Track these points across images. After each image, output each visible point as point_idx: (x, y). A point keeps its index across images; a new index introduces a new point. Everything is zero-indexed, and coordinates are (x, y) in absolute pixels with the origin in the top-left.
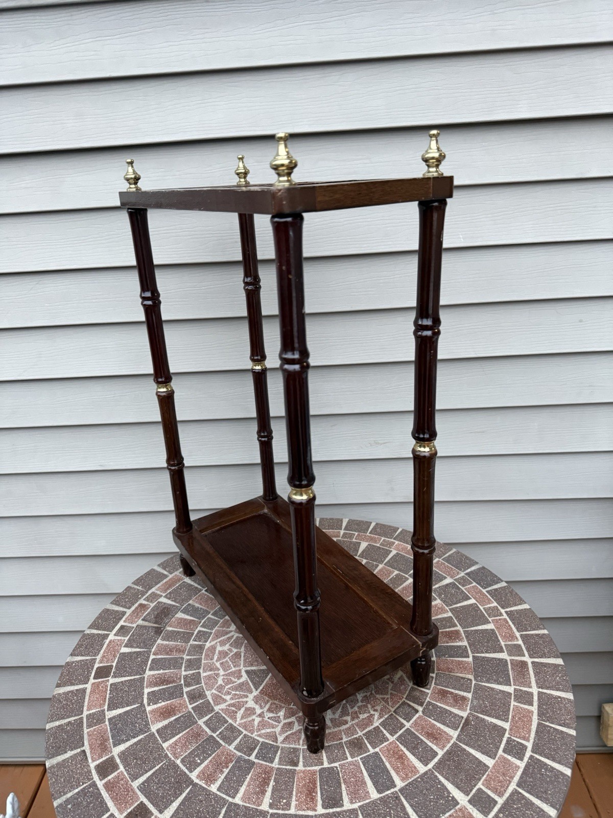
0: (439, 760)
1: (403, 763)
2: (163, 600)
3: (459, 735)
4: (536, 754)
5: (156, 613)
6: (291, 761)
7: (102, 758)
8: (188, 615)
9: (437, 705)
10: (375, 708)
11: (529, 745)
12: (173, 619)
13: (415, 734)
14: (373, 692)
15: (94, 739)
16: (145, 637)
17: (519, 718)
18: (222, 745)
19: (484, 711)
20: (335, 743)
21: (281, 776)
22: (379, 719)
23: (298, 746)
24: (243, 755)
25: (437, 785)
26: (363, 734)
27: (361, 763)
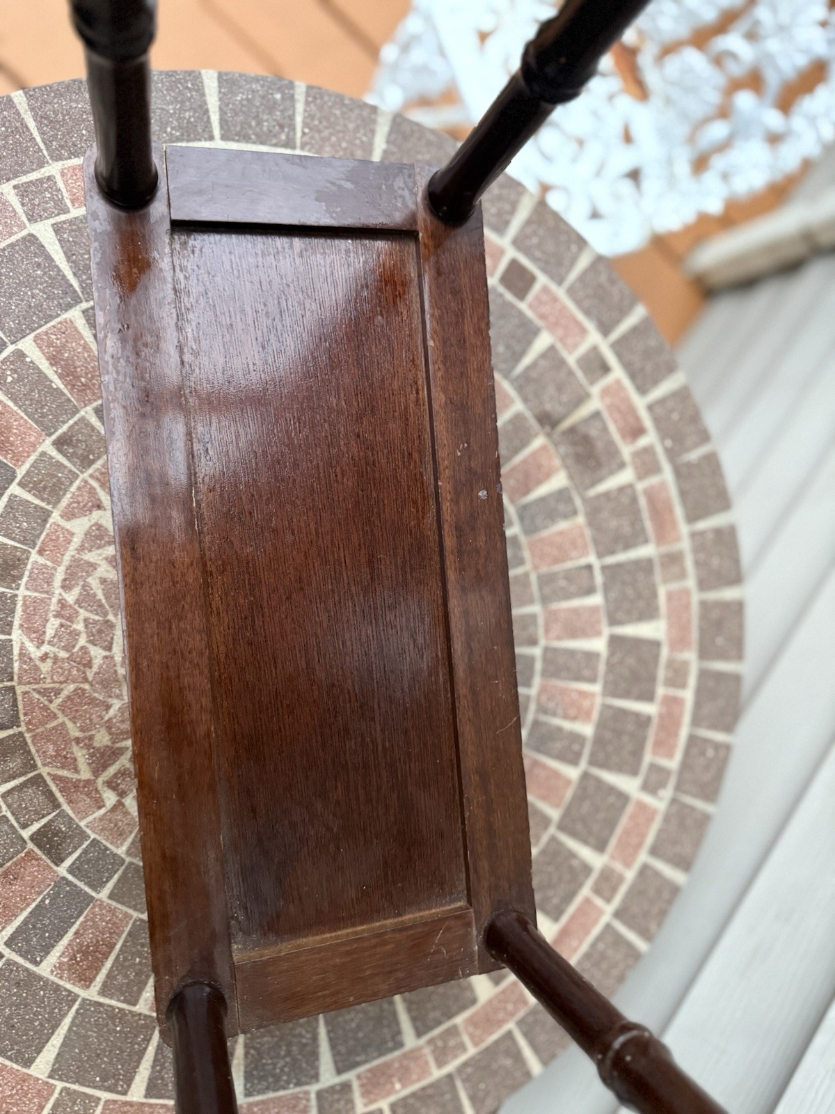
10: (49, 662)
14: (87, 686)
16: (551, 390)
23: (90, 471)
26: (16, 596)
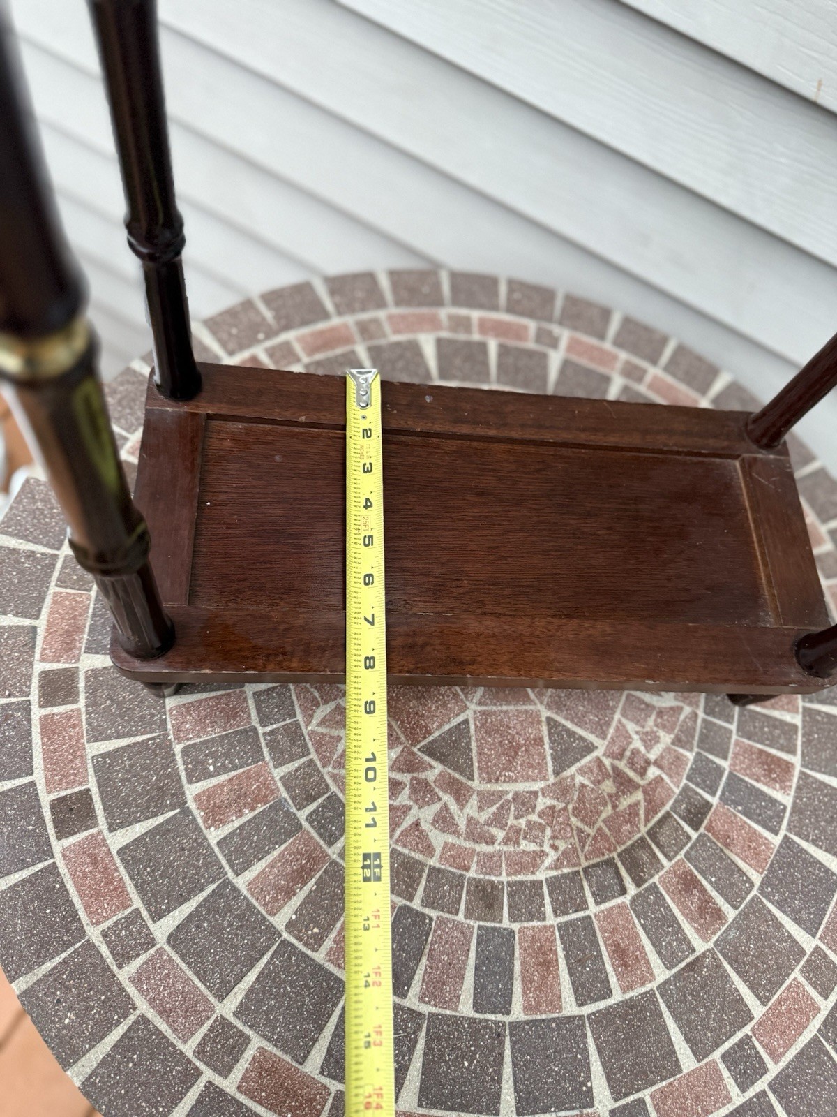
0: (607, 1009)
1: (544, 978)
3: (667, 982)
4: (774, 1093)
7: (58, 662)
9: (664, 900)
10: (557, 843)
11: (774, 1069)
13: (594, 935)
14: (570, 807)
15: (59, 613)
17: (788, 1011)
18: (263, 759)
19: (737, 961)
20: (453, 870)
21: (333, 881)
22: (550, 868)
24: (290, 801)
25: (577, 1053)
26: (508, 883)
27: (475, 936)
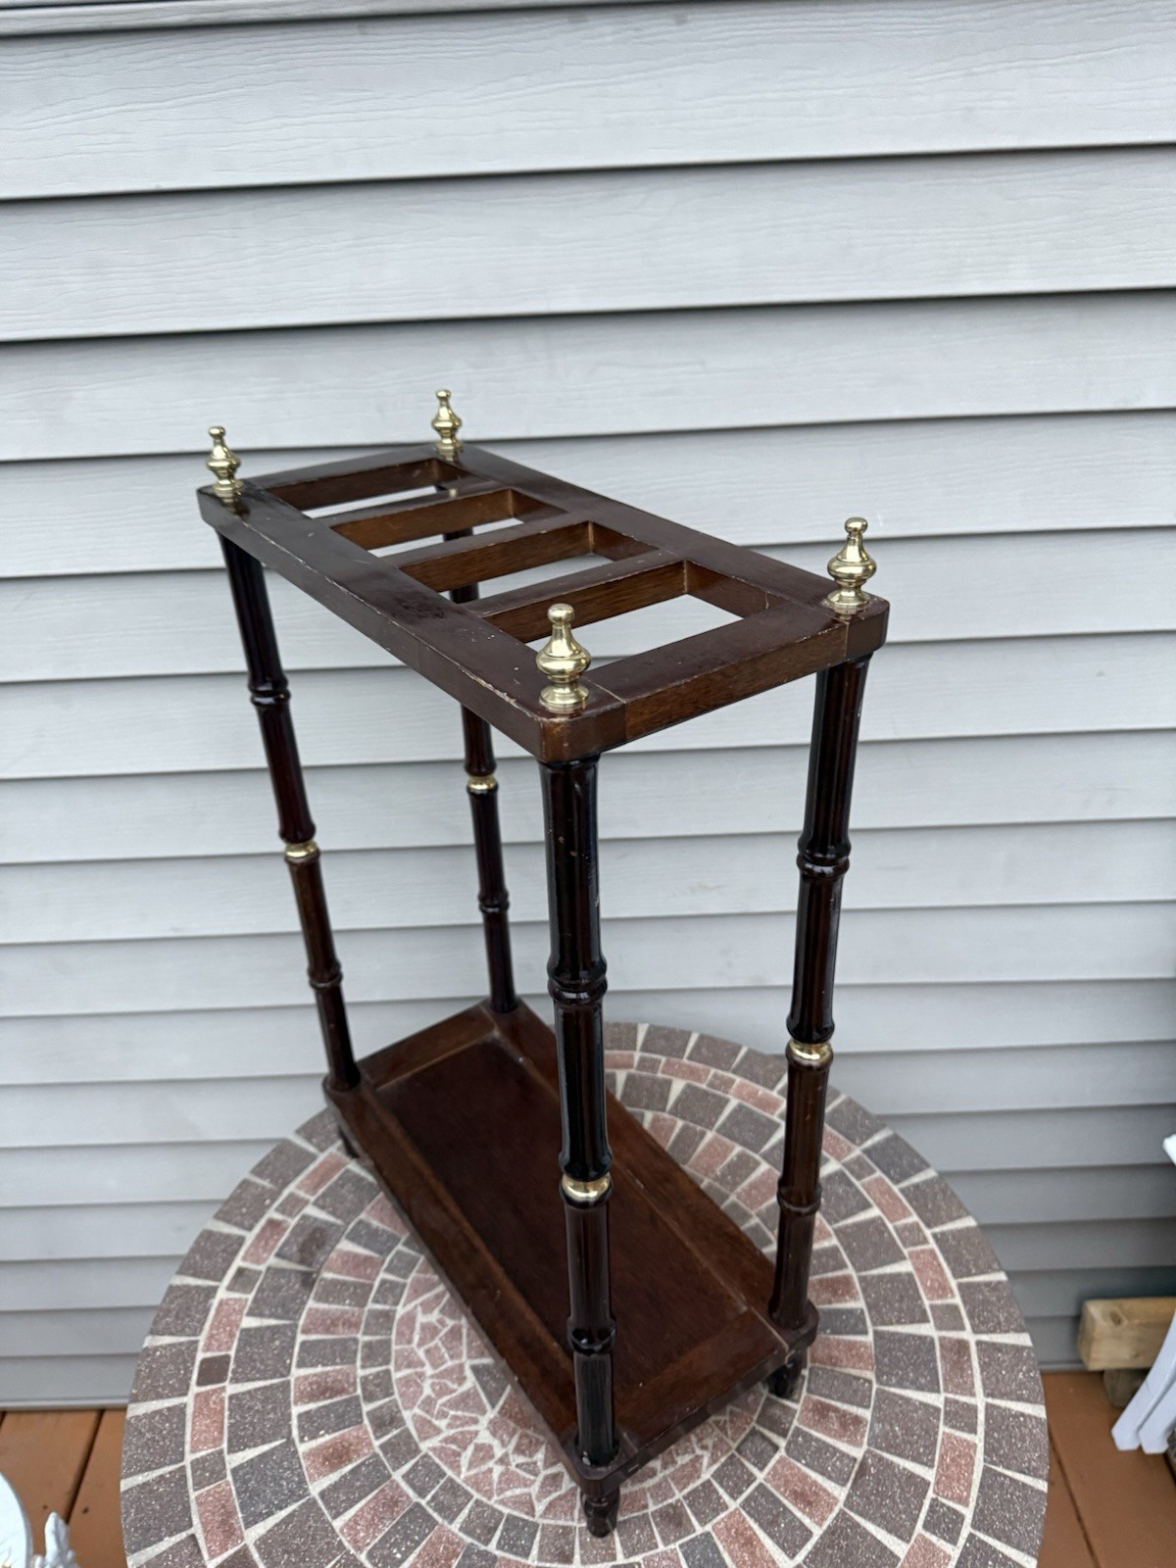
0: (815, 1547)
1: (752, 1554)
2: (311, 1211)
3: (849, 1496)
4: (979, 1530)
5: (300, 1240)
6: (560, 1553)
7: (227, 1550)
8: (359, 1244)
9: (811, 1435)
11: (968, 1513)
12: (333, 1255)
13: (773, 1495)
15: (209, 1511)
16: (283, 1293)
17: (953, 1460)
18: (437, 1523)
19: (891, 1446)
20: (636, 1514)
22: (710, 1465)
23: (570, 1523)
24: (476, 1543)
26: (684, 1497)
27: (681, 1555)
